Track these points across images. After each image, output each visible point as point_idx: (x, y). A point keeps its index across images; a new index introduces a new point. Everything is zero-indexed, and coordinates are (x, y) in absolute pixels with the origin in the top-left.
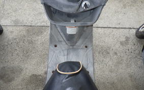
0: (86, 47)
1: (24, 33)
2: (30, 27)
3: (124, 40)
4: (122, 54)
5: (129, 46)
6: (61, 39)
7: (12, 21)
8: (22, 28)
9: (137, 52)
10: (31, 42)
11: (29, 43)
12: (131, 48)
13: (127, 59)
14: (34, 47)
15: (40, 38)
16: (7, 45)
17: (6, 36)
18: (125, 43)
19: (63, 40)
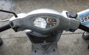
0: (54, 50)
1: (16, 42)
2: (19, 38)
3: (76, 41)
4: (76, 50)
5: (80, 45)
6: (39, 47)
7: (8, 35)
8: (14, 39)
9: (85, 48)
10: (20, 48)
11: (19, 48)
12: (81, 46)
13: (80, 53)
14: (22, 51)
15: (25, 44)
16: (5, 51)
17: (4, 45)
18: (77, 43)
19: (39, 48)
